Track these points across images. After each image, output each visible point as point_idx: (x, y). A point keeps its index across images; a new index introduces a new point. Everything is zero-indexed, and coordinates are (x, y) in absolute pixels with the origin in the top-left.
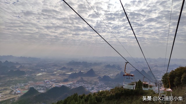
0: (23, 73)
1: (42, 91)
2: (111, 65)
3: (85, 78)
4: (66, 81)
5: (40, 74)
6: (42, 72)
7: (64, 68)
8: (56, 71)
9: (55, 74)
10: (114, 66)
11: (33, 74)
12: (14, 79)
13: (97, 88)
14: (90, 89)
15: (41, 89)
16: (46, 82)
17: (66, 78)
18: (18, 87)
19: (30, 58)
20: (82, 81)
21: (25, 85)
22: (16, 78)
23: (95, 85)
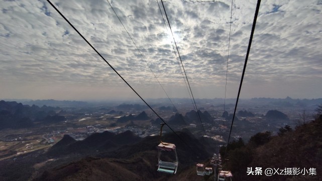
0: (63, 119)
1: (81, 139)
2: (166, 107)
3: (136, 122)
4: (113, 125)
5: (84, 119)
6: (87, 116)
7: (113, 112)
8: (103, 115)
9: (102, 118)
10: (169, 108)
11: (75, 120)
12: (50, 126)
13: (149, 132)
14: (141, 133)
15: (80, 137)
16: (89, 128)
17: (113, 122)
18: (52, 136)
19: (74, 101)
20: (132, 125)
21: (62, 133)
22: (53, 125)
23: (147, 129)
